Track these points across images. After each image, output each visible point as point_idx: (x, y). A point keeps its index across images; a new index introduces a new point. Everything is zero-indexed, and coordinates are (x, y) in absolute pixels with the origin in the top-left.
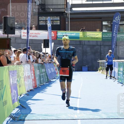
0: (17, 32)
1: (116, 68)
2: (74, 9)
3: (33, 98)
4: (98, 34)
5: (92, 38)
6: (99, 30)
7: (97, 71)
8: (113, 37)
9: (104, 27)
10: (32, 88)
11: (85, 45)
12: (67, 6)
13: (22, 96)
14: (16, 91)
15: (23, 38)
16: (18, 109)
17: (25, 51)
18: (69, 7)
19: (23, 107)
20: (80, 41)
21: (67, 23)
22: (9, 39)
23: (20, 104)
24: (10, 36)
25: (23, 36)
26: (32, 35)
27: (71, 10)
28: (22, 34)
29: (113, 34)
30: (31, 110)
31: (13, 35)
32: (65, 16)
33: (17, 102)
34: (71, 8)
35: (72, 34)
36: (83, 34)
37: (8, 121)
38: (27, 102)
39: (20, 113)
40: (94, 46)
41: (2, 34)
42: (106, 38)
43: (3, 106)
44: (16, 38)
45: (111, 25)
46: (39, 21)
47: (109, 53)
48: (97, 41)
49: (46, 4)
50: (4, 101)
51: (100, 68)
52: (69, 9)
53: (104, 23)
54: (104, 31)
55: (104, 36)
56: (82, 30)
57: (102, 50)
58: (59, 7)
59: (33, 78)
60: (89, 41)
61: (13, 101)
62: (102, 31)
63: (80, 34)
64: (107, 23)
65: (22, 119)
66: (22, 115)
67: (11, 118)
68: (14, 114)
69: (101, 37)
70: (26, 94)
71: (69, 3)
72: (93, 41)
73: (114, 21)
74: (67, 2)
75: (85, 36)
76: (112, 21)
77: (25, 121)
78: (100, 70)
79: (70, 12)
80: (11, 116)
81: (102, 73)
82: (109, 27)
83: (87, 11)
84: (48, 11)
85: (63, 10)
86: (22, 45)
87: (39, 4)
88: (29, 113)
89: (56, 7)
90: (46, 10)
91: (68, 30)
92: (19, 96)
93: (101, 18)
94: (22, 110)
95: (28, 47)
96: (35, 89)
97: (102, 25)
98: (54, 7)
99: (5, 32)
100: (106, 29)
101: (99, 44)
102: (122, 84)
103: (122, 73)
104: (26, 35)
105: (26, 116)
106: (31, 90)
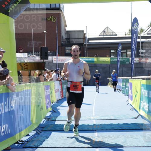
0: (50, 58)
1: (121, 83)
2: (90, 41)
3: (62, 105)
4: (107, 59)
5: (104, 62)
6: (108, 56)
7: (107, 85)
8: (118, 61)
9: (112, 54)
10: (60, 98)
11: (98, 67)
12: (85, 40)
13: (54, 104)
14: (49, 100)
15: (54, 62)
16: (51, 113)
17: (55, 71)
18: (87, 40)
19: (54, 111)
20: (95, 64)
21: (85, 51)
22: (44, 63)
23: (52, 109)
24: (45, 60)
25: (54, 61)
26: (61, 60)
27: (88, 42)
28: (54, 60)
29: (118, 59)
30: (60, 114)
31: (47, 60)
32: (84, 46)
33: (50, 108)
34: (88, 41)
35: (89, 59)
36: (97, 59)
37: (44, 122)
38: (57, 108)
39: (52, 115)
40: (105, 68)
41: (39, 60)
42: (113, 61)
43: (41, 111)
44: (49, 62)
45: (117, 52)
46: (65, 50)
47: (113, 72)
48: (107, 64)
49: (70, 38)
50: (41, 107)
51: (109, 83)
52: (87, 42)
53: (112, 51)
54: (112, 57)
55: (112, 61)
56: (96, 56)
57: (110, 70)
58: (80, 40)
59: (61, 90)
60: (101, 64)
61: (47, 107)
62: (110, 57)
63: (95, 59)
64: (114, 51)
65: (54, 120)
66: (53, 117)
67: (46, 119)
68: (48, 116)
69: (110, 61)
70: (57, 102)
71: (87, 37)
72: (104, 64)
73: (118, 50)
74: (85, 37)
75: (98, 60)
76: (117, 50)
77: (56, 121)
78: (109, 85)
79: (87, 43)
80: (46, 118)
81: (111, 87)
82: (115, 54)
83: (99, 42)
84: (72, 43)
85: (82, 42)
86: (53, 67)
87: (66, 38)
88: (59, 115)
89: (77, 40)
90: (70, 42)
91: (86, 56)
92: (51, 104)
93: (109, 48)
94: (54, 114)
95: (57, 68)
96: (62, 98)
97: (111, 53)
98: (76, 40)
99: (41, 58)
100: (113, 56)
101: (108, 66)
102: (125, 95)
103: (125, 87)
104: (56, 60)
105: (57, 118)
106: (60, 99)
